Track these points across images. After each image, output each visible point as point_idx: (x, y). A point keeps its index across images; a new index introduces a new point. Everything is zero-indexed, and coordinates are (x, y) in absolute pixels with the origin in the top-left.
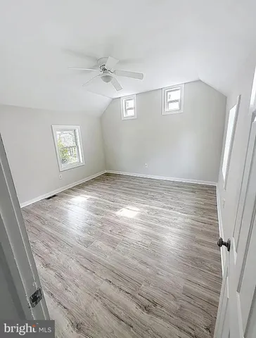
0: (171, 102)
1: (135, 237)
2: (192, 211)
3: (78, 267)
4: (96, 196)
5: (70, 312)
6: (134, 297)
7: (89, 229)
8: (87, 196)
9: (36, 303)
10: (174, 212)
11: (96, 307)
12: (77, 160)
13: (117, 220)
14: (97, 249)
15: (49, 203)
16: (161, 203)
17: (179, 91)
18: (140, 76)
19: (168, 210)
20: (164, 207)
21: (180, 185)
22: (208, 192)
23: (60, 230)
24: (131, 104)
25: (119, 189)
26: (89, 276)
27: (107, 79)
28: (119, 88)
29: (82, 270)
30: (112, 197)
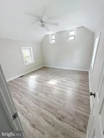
0: (70, 36)
1: (55, 92)
2: (79, 81)
3: (33, 103)
4: (39, 76)
5: (30, 121)
6: (55, 115)
7: (36, 89)
8: (36, 76)
9: (15, 118)
10: (71, 82)
11: (40, 118)
12: (31, 61)
13: (48, 85)
14: (40, 96)
15: (21, 79)
16: (66, 79)
17: (74, 31)
18: (57, 24)
19: (68, 81)
21: (74, 71)
22: (85, 74)
23: (25, 89)
24: (53, 37)
25: (49, 73)
26: (38, 107)
27: (43, 26)
28: (48, 30)
29: (34, 105)
30: (46, 76)
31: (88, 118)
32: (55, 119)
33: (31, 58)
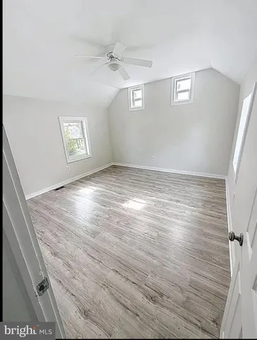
0: (180, 92)
1: (142, 228)
2: (200, 204)
3: (85, 256)
4: (103, 188)
5: (78, 300)
6: (140, 287)
7: (95, 220)
8: (94, 188)
9: (43, 292)
10: (182, 205)
11: (103, 296)
12: (84, 152)
13: (123, 212)
14: (104, 240)
15: (57, 194)
16: (169, 196)
17: (190, 80)
18: (149, 64)
19: (175, 203)
20: (171, 200)
21: (189, 179)
22: (218, 185)
23: (67, 220)
24: (139, 94)
25: (127, 181)
26: (97, 266)
27: (114, 67)
28: (126, 77)
29: (89, 260)
30: (119, 190)
31: (223, 298)
32: (139, 297)
33: (83, 145)
